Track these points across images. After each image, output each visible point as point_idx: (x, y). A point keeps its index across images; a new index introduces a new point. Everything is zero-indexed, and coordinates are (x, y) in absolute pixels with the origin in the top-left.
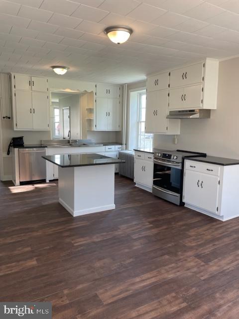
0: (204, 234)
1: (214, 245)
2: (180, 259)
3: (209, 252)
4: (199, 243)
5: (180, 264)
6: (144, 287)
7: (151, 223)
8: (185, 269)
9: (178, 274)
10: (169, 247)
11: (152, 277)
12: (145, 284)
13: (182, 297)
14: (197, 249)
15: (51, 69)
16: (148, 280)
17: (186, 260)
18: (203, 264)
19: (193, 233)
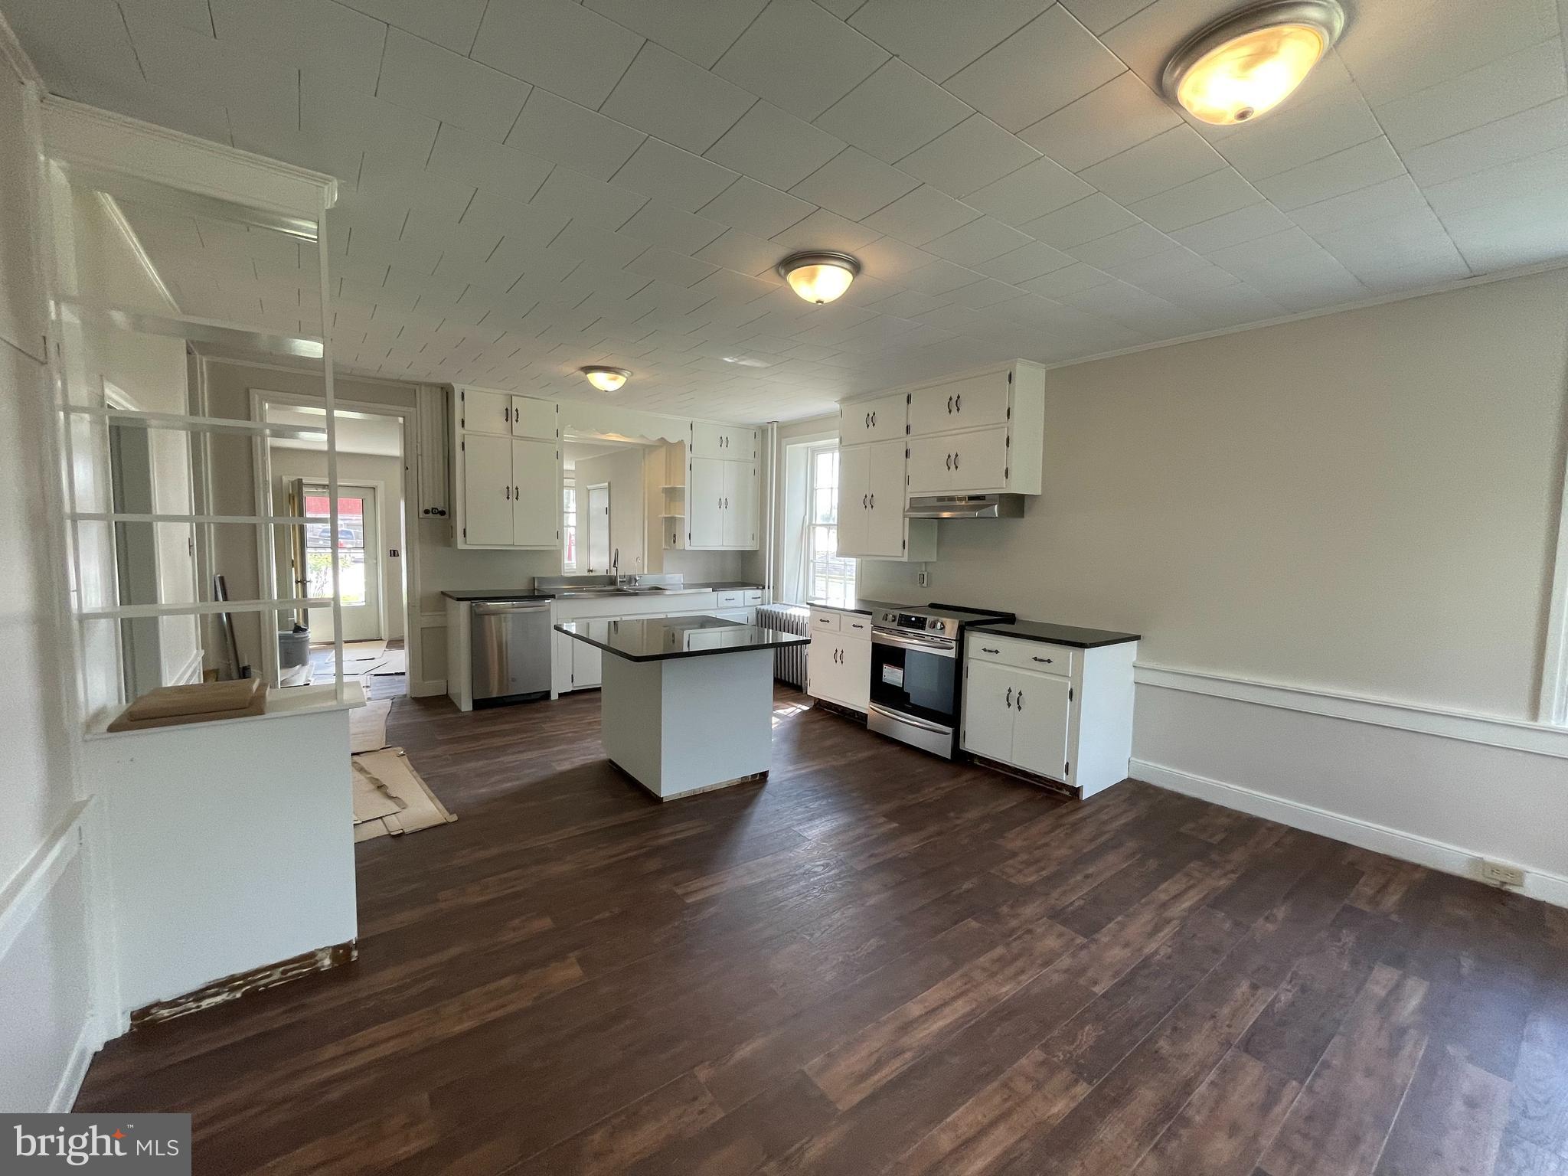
0: (1046, 845)
1: (1087, 877)
2: (1013, 931)
3: (1082, 902)
4: (1044, 873)
5: (1016, 946)
6: (942, 1033)
7: (890, 816)
8: (1039, 962)
9: (1026, 979)
10: (968, 891)
11: (954, 999)
12: (941, 1023)
13: (1067, 1062)
14: (1047, 894)
15: (582, 373)
16: (947, 1010)
17: (1030, 931)
18: (1080, 940)
19: (1019, 843)
